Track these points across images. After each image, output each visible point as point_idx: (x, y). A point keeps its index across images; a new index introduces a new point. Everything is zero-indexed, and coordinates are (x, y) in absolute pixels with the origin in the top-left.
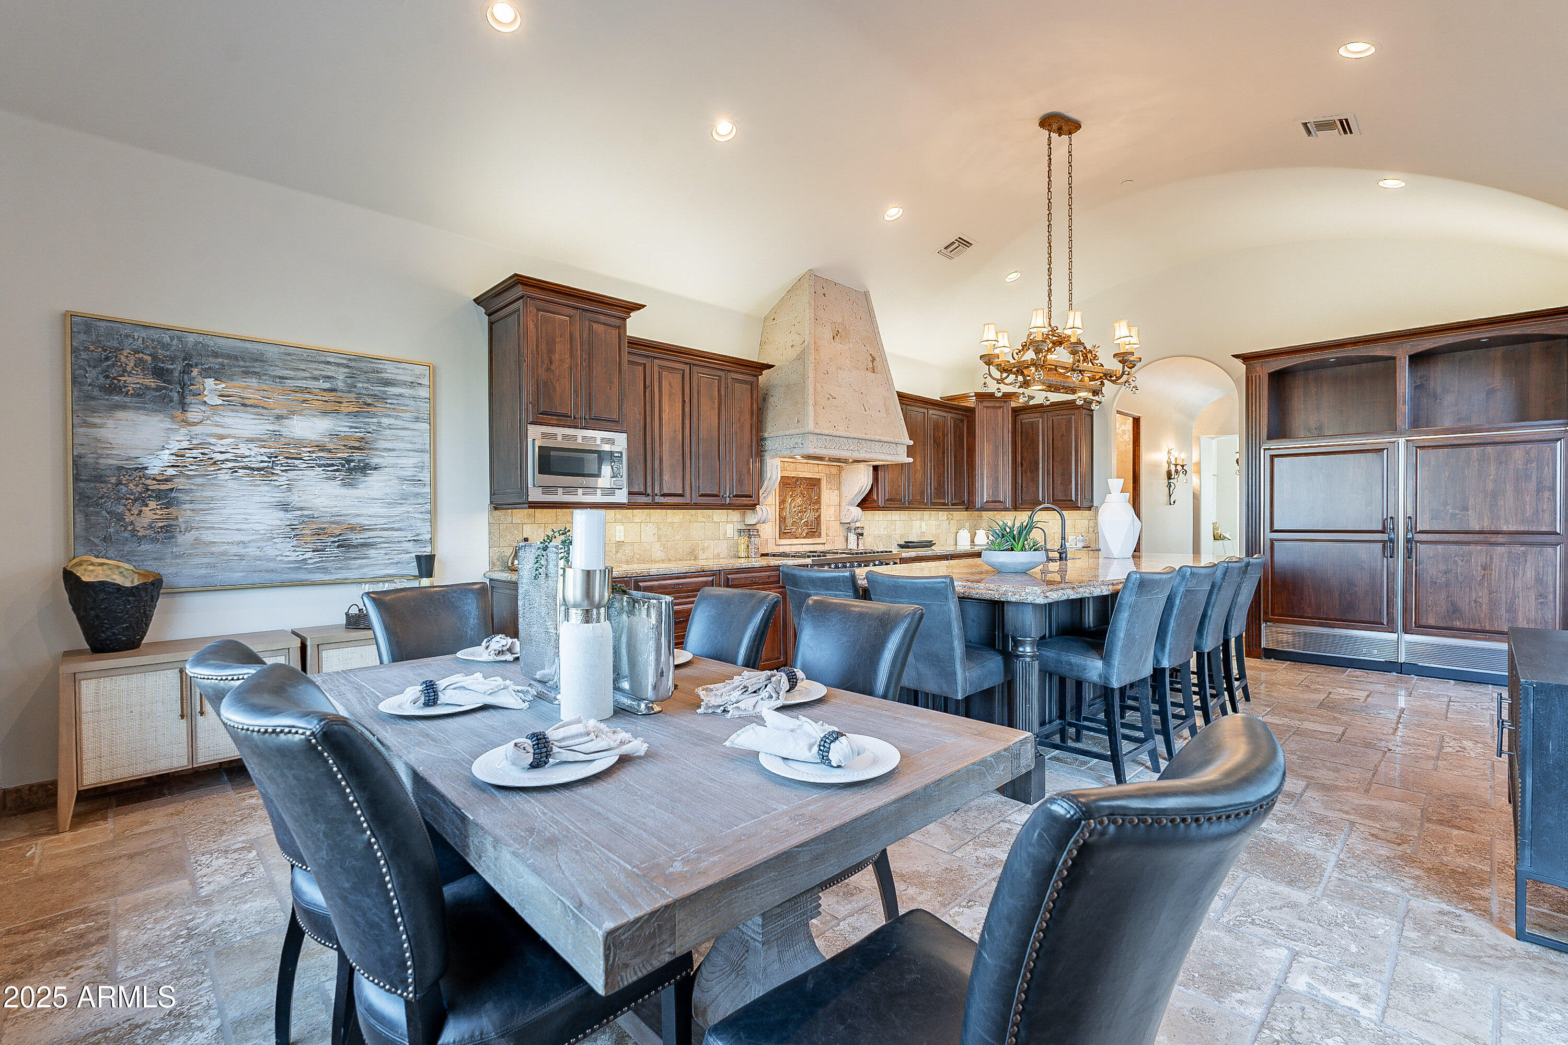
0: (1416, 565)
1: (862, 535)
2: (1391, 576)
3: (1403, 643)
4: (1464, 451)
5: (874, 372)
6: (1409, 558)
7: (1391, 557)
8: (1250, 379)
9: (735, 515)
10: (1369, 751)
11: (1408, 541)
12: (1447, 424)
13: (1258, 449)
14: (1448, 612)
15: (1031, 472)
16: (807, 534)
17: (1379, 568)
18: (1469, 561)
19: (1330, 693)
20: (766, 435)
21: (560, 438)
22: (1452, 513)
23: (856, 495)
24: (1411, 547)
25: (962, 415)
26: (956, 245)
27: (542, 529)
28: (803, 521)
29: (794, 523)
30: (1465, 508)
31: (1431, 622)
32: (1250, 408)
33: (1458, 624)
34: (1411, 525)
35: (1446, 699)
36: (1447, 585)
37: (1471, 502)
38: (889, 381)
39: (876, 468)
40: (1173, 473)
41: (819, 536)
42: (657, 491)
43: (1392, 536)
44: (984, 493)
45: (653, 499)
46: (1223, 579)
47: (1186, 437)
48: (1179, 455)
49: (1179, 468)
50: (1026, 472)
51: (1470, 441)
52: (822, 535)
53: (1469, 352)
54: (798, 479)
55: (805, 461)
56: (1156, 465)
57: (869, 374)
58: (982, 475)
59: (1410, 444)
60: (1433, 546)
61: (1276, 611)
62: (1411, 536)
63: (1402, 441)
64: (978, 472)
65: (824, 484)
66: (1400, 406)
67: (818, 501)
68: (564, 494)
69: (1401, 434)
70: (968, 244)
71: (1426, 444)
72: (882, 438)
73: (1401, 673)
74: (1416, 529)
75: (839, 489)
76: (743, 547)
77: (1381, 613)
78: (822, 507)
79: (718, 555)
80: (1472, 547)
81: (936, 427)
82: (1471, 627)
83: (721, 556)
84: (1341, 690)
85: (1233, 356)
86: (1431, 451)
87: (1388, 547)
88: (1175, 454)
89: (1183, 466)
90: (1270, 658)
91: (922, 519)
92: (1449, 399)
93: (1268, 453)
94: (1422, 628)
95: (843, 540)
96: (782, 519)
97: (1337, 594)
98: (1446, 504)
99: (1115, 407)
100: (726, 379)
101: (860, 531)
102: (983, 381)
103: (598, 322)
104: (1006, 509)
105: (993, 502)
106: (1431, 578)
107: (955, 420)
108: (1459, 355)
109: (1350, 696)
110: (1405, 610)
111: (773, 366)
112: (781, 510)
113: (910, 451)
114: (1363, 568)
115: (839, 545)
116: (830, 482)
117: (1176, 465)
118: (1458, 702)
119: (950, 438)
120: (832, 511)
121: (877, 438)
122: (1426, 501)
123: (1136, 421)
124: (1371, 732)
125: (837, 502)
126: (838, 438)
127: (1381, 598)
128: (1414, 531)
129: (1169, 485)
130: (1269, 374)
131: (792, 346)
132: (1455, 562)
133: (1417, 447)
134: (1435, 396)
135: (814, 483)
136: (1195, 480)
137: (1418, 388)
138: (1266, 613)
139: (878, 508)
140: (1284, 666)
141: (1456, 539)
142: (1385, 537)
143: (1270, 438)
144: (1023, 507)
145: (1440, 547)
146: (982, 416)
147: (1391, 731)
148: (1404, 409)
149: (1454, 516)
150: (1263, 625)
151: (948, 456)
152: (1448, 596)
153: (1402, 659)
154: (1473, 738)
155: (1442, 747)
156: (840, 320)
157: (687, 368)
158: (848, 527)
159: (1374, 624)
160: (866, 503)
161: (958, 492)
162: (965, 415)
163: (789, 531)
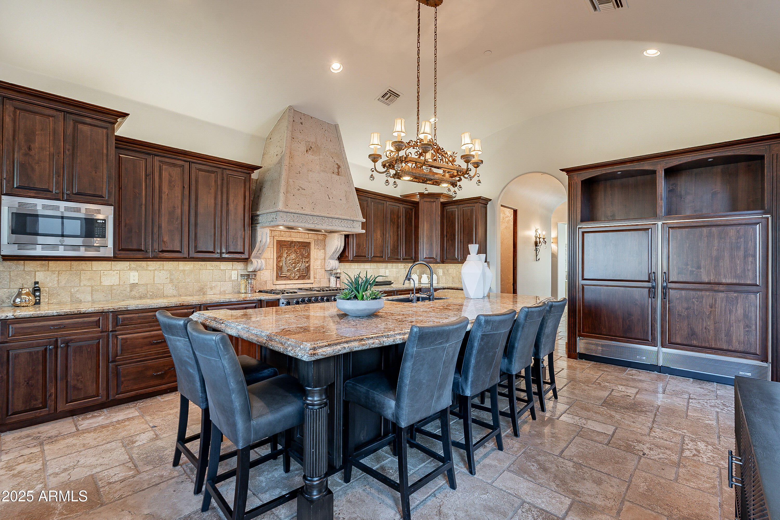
0: (669, 304)
1: (339, 278)
2: (654, 310)
3: (661, 353)
4: (698, 230)
5: (339, 175)
6: (664, 299)
7: (653, 298)
8: (571, 184)
9: (239, 266)
10: (629, 456)
11: (664, 288)
12: (688, 213)
13: (575, 228)
14: (689, 334)
15: (452, 240)
16: (299, 277)
17: (646, 302)
18: (701, 302)
19: (613, 390)
20: (258, 213)
21: (62, 209)
22: (691, 271)
23: (334, 253)
24: (666, 291)
25: (411, 205)
26: (389, 95)
27: (56, 275)
28: (296, 269)
29: (288, 271)
30: (699, 267)
31: (678, 341)
32: (571, 203)
33: (695, 342)
34: (666, 279)
35: (686, 396)
36: (688, 317)
37: (703, 263)
38: (349, 181)
39: (347, 236)
40: (538, 243)
41: (309, 278)
42: (224, 251)
43: (654, 284)
44: (424, 252)
45: (221, 255)
46: (525, 320)
47: (547, 223)
48: (542, 233)
49: (541, 240)
50: (448, 240)
51: (702, 224)
52: (311, 278)
53: (701, 169)
54: (292, 242)
55: (288, 230)
56: (528, 238)
57: (335, 176)
58: (423, 242)
59: (665, 225)
60: (679, 292)
61: (585, 330)
62: (666, 284)
63: (660, 223)
64: (421, 241)
65: (312, 246)
66: (659, 201)
67: (308, 256)
68: (86, 251)
69: (660, 219)
70: (397, 95)
71: (675, 226)
72: (340, 217)
73: (660, 372)
74: (669, 279)
75: (324, 249)
76: (243, 287)
77: (647, 333)
78: (311, 260)
79: (224, 291)
80: (703, 293)
81: (392, 212)
82: (703, 345)
83: (227, 292)
84: (620, 388)
85: (561, 170)
86: (678, 230)
87: (652, 291)
88: (539, 232)
89: (544, 239)
90: (582, 359)
91: (386, 268)
92: (689, 198)
93: (581, 230)
94: (672, 344)
95: (328, 281)
96: (279, 269)
97: (621, 321)
98: (687, 264)
99: (499, 203)
100: (223, 174)
101: (338, 275)
102: (371, 173)
103: (84, 123)
104: (437, 263)
105: (429, 258)
106: (678, 312)
107: (406, 209)
108: (695, 170)
109: (625, 393)
110: (663, 333)
111: (261, 167)
112: (278, 262)
113: (364, 226)
114: (636, 304)
115: (324, 284)
116: (317, 245)
117: (539, 238)
118: (695, 399)
119: (402, 220)
120: (319, 263)
121: (337, 216)
122: (675, 262)
123: (515, 212)
124: (633, 432)
125: (323, 257)
126: (304, 216)
127: (648, 324)
128: (667, 281)
129: (536, 250)
130: (582, 181)
131: (277, 155)
132: (693, 303)
133: (669, 228)
134: (681, 197)
135: (306, 245)
136: (554, 246)
137: (671, 191)
138: (579, 331)
139: (348, 261)
140: (590, 365)
141: (693, 287)
142: (649, 285)
143: (582, 221)
144: (446, 261)
145: (683, 292)
146: (423, 207)
147: (647, 431)
148: (662, 205)
149: (692, 272)
150: (578, 338)
151: (400, 230)
152: (688, 325)
153: (660, 364)
154: (705, 439)
155: (682, 451)
156: (314, 140)
157: (187, 165)
158: (331, 272)
159: (644, 341)
160: (342, 258)
161: (408, 252)
162: (413, 206)
163: (285, 275)
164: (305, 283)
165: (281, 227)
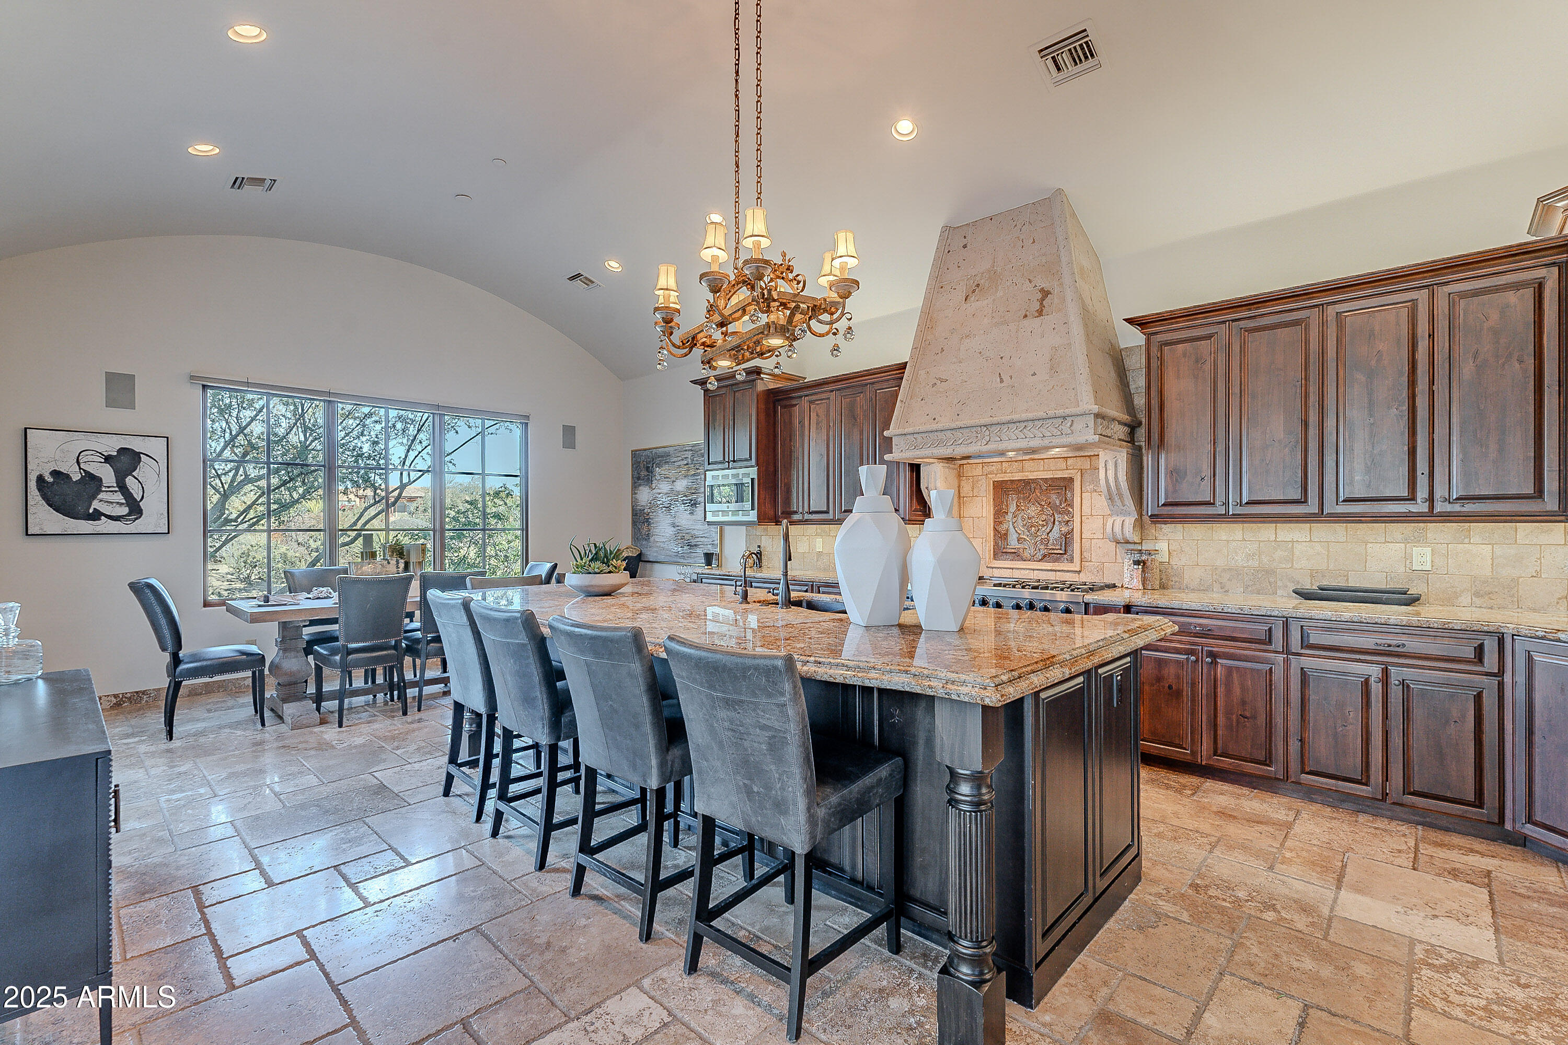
16: (1044, 556)
28: (1038, 539)
29: (1022, 540)
38: (1070, 316)
41: (1070, 560)
52: (1075, 559)
54: (1029, 482)
65: (1077, 484)
67: (1068, 509)
78: (1076, 518)
95: (1121, 570)
100: (869, 392)
112: (997, 523)
115: (1111, 577)
125: (1107, 510)
156: (989, 264)
158: (1128, 550)
163: (1013, 551)
164: (1059, 571)
165: (1011, 454)
